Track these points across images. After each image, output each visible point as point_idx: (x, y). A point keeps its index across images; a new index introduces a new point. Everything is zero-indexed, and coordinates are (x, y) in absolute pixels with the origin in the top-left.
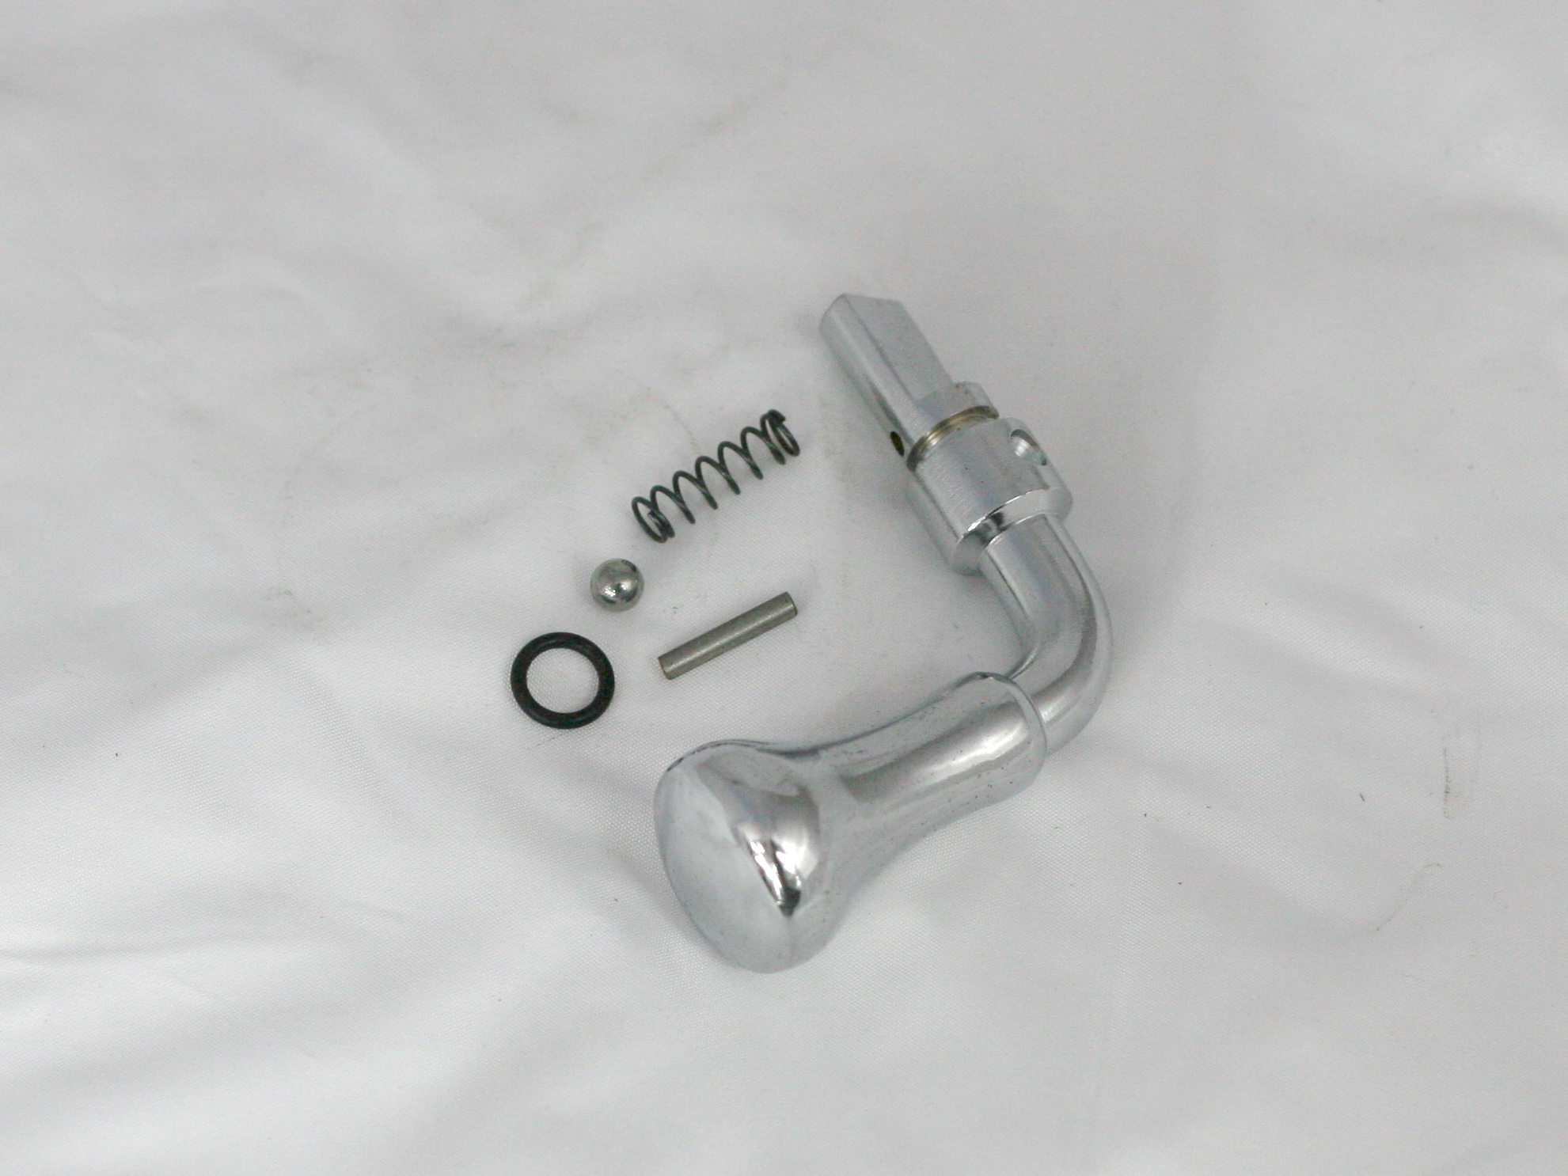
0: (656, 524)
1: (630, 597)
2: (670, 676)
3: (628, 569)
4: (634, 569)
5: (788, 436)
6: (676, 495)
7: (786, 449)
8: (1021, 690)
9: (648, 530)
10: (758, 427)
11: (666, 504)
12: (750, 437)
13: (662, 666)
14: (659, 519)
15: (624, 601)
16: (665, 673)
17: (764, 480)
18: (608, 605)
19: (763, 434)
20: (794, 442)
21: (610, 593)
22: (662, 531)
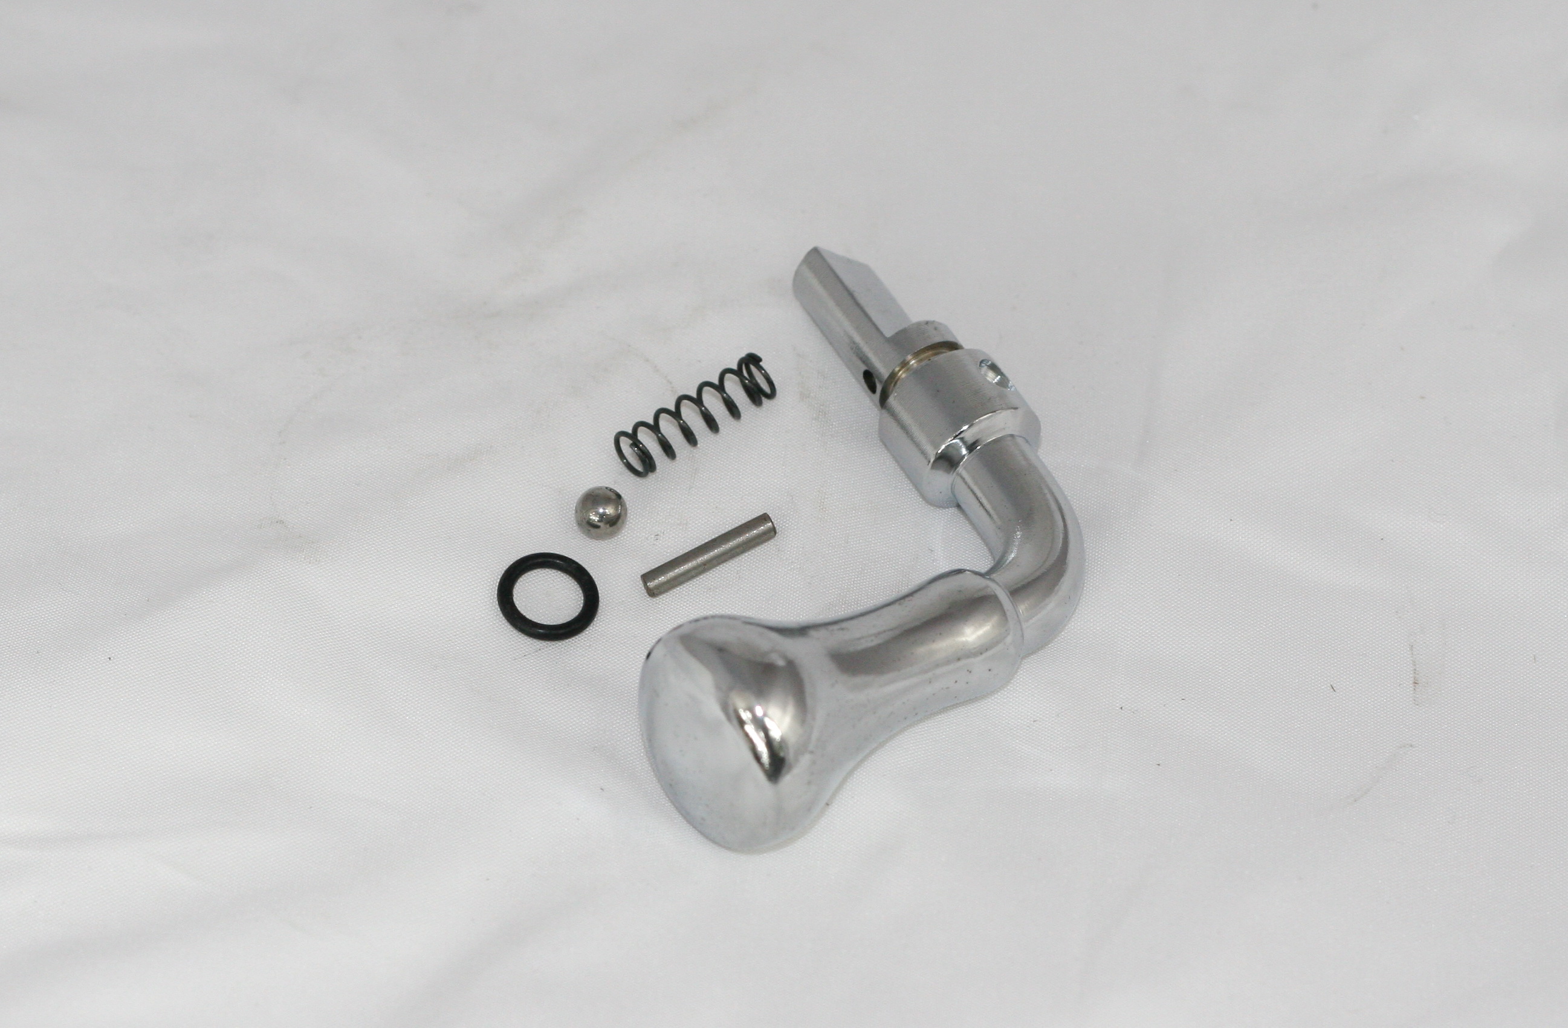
1: (614, 522)
8: (997, 583)
9: (629, 466)
15: (608, 526)
18: (593, 530)
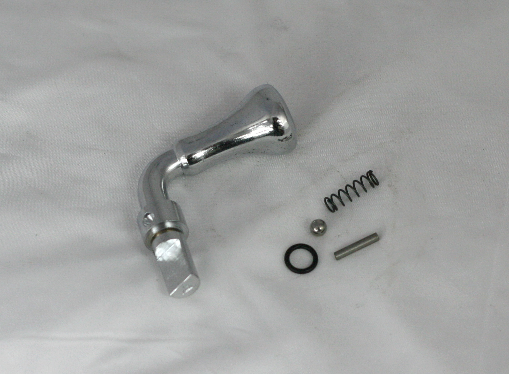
0: (332, 206)
2: (338, 259)
3: (321, 222)
4: (324, 222)
5: (375, 179)
6: (339, 197)
7: (375, 183)
10: (366, 175)
11: (335, 199)
12: (363, 179)
13: (335, 256)
14: (333, 205)
16: (336, 258)
17: (367, 193)
19: (367, 178)
20: (377, 180)
21: (316, 230)
22: (334, 209)
